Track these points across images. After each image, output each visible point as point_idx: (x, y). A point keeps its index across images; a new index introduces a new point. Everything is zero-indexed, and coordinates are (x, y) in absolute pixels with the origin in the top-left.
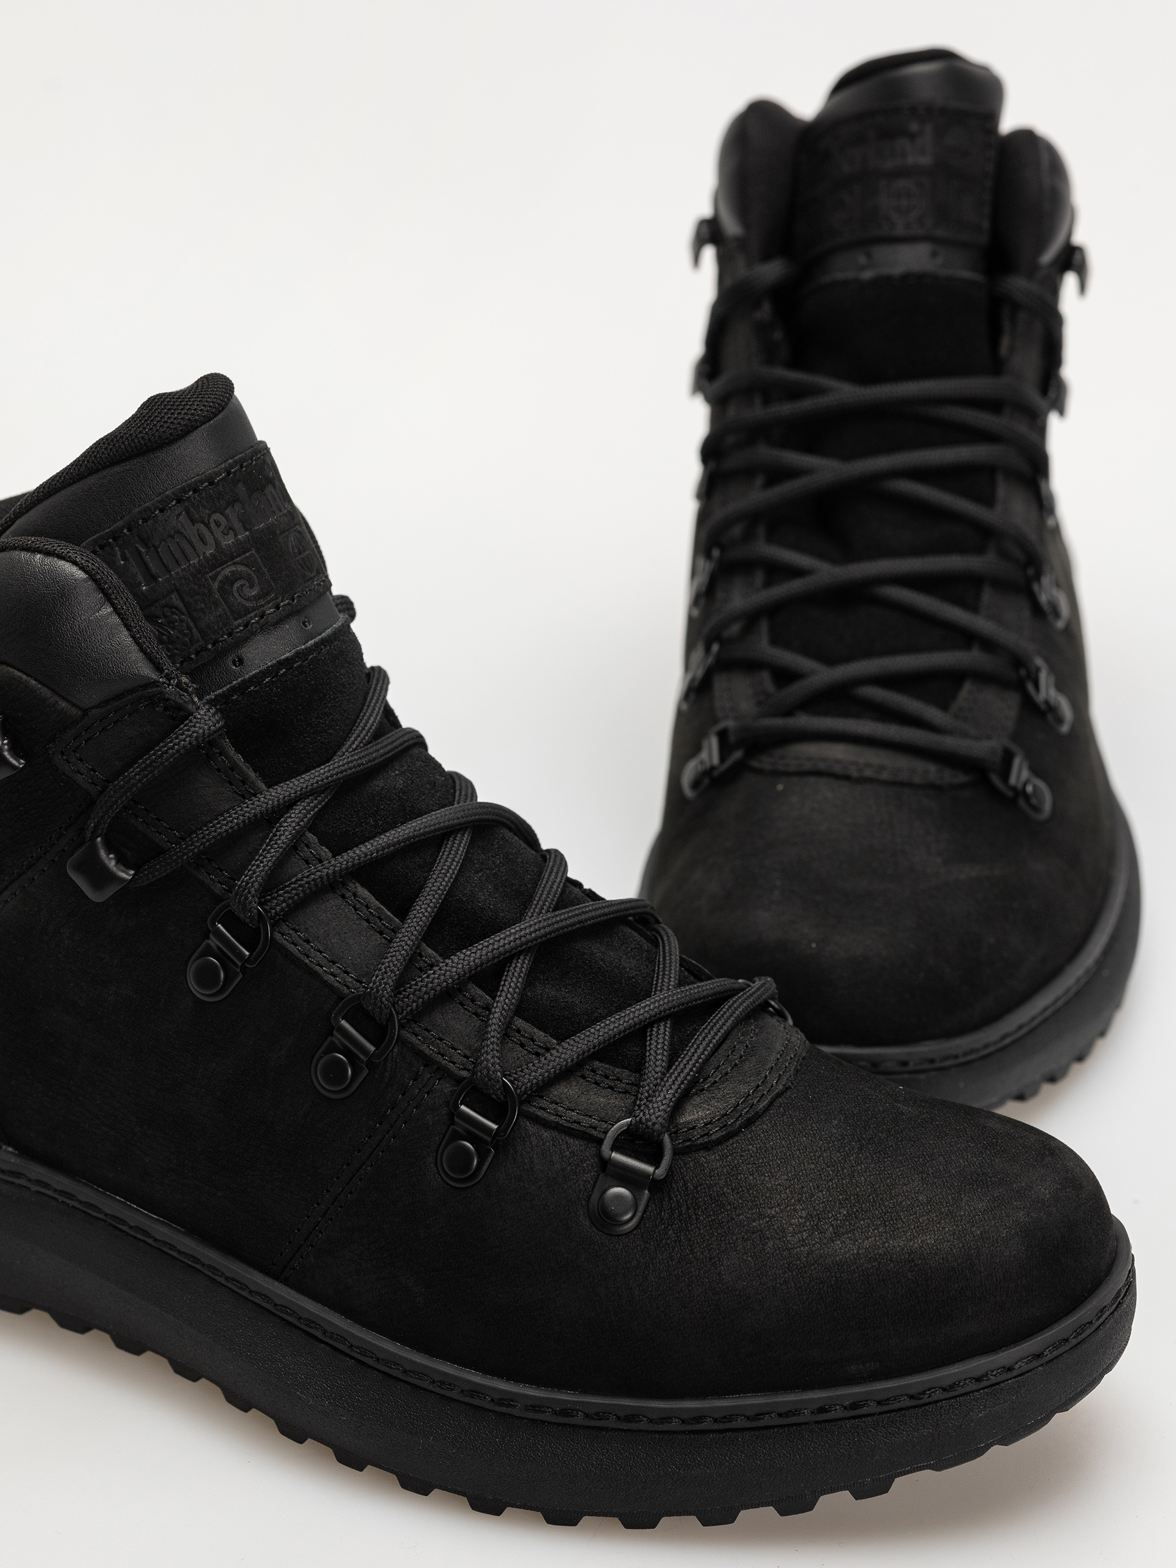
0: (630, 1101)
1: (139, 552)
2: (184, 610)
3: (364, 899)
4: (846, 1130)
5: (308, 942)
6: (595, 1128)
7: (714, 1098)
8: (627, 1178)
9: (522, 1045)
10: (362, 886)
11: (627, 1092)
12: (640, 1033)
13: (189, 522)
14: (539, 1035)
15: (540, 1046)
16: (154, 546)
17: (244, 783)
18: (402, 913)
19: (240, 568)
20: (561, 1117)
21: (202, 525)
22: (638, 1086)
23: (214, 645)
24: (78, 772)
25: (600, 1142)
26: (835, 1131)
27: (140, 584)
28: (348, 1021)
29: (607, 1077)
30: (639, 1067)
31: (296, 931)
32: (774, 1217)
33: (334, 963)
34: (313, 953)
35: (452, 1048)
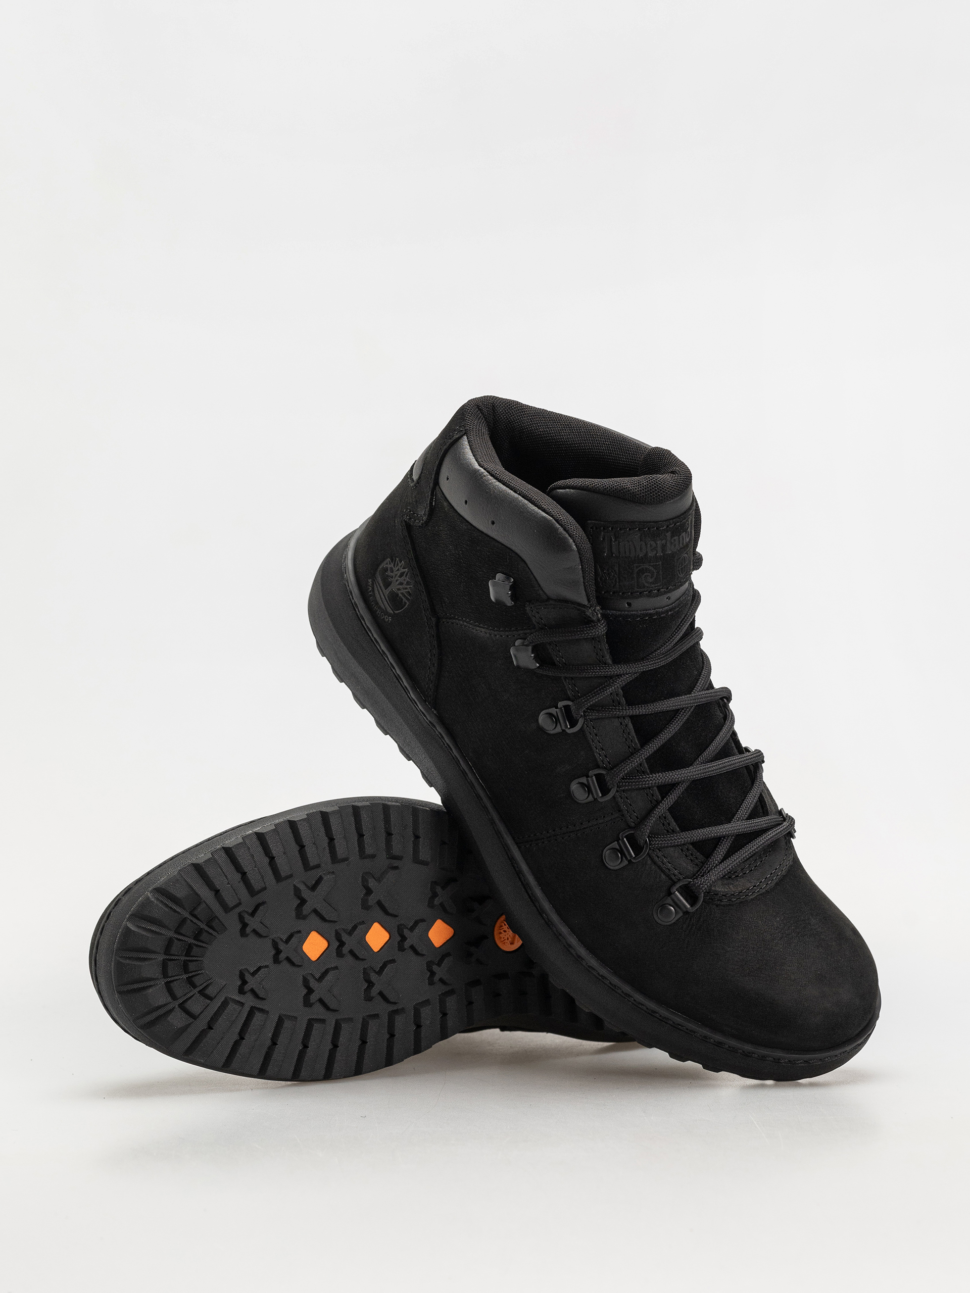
0: (696, 869)
1: (611, 540)
2: (617, 573)
3: (629, 730)
4: (780, 925)
5: (596, 735)
6: (675, 876)
7: (733, 884)
8: (676, 905)
9: (663, 825)
10: (631, 722)
11: (697, 865)
12: (717, 841)
13: (639, 539)
14: (674, 824)
15: (671, 829)
16: (619, 541)
17: (603, 657)
18: (643, 744)
19: (651, 568)
20: (663, 864)
21: (644, 543)
22: (703, 864)
23: (623, 593)
24: (535, 617)
25: (674, 883)
26: (775, 924)
27: (605, 552)
28: (596, 778)
29: (692, 855)
30: (708, 855)
31: (594, 728)
32: (728, 952)
33: (603, 750)
34: (596, 741)
35: (634, 811)
